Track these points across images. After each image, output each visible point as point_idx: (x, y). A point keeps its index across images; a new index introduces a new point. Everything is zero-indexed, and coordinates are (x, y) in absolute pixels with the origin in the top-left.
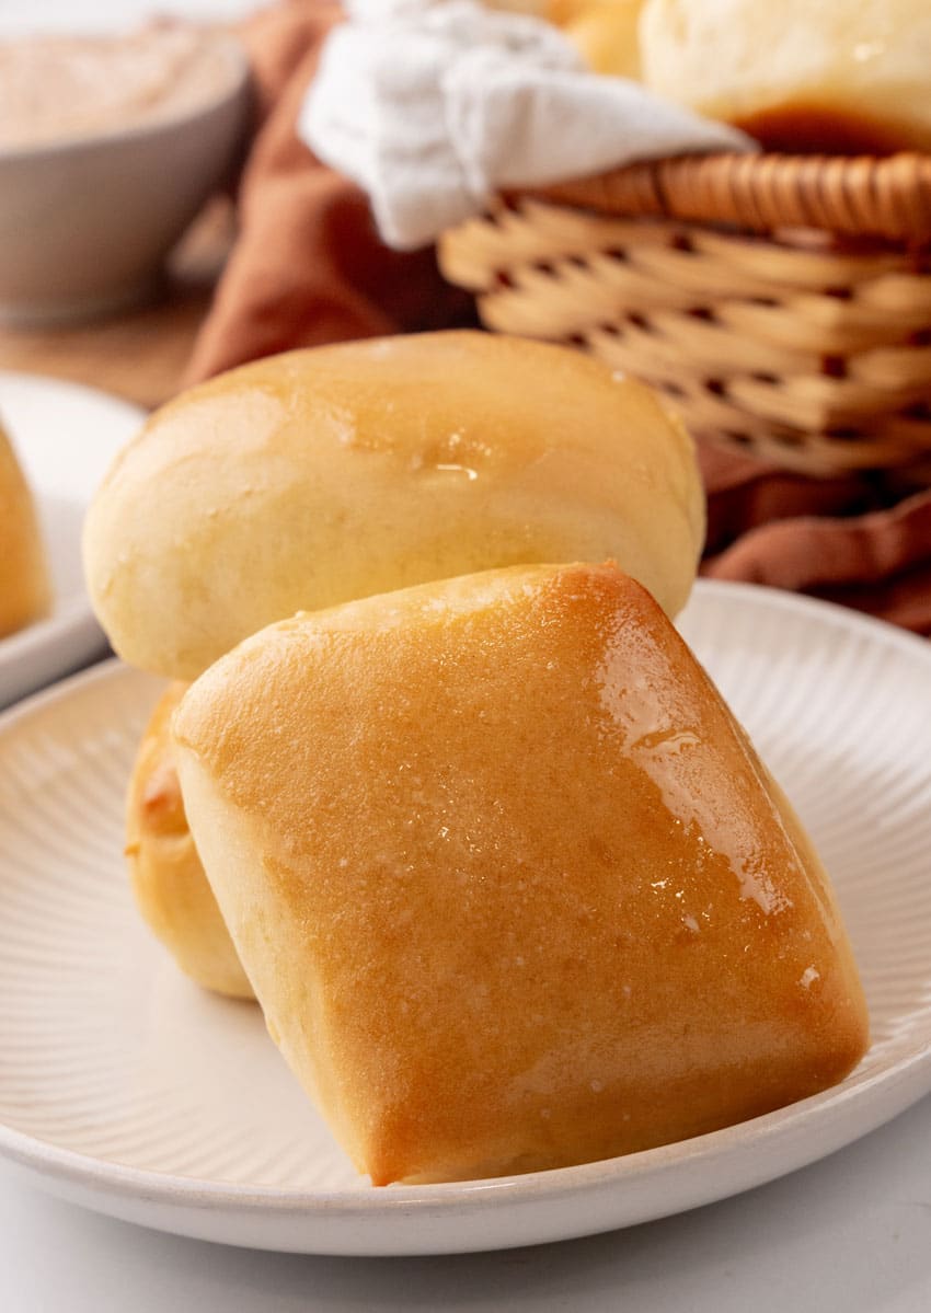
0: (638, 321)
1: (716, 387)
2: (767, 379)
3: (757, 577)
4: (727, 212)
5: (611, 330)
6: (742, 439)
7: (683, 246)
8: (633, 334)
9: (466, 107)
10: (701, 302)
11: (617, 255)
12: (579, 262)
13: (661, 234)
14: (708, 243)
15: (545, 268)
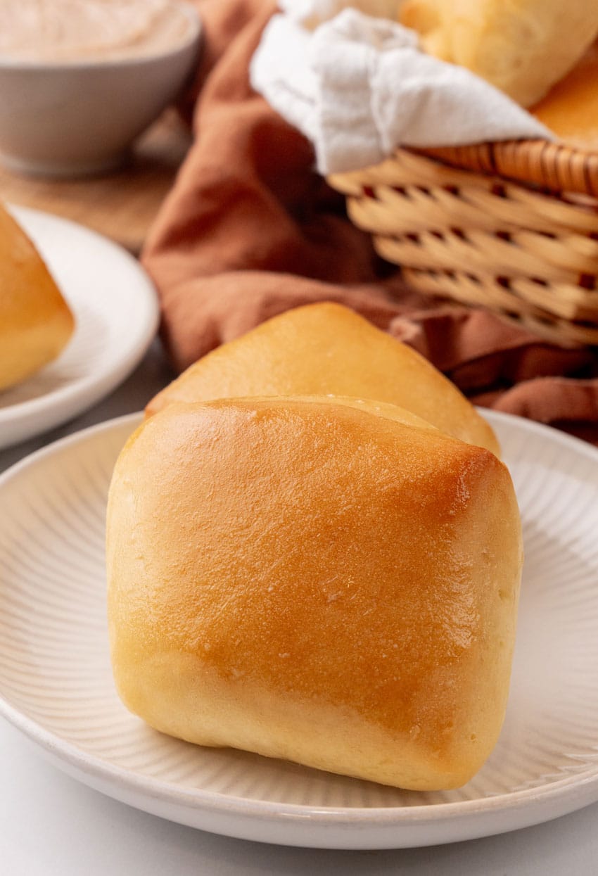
0: (459, 233)
1: (504, 282)
2: (540, 282)
3: (525, 412)
4: (536, 178)
5: (438, 235)
6: (514, 315)
7: (500, 193)
8: (452, 240)
9: (385, 99)
10: (504, 228)
11: (453, 191)
12: (425, 191)
13: (486, 184)
14: (517, 193)
15: (400, 190)
